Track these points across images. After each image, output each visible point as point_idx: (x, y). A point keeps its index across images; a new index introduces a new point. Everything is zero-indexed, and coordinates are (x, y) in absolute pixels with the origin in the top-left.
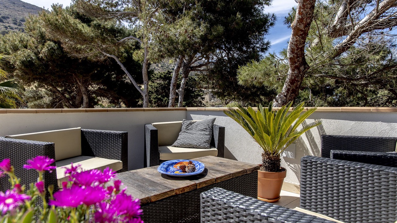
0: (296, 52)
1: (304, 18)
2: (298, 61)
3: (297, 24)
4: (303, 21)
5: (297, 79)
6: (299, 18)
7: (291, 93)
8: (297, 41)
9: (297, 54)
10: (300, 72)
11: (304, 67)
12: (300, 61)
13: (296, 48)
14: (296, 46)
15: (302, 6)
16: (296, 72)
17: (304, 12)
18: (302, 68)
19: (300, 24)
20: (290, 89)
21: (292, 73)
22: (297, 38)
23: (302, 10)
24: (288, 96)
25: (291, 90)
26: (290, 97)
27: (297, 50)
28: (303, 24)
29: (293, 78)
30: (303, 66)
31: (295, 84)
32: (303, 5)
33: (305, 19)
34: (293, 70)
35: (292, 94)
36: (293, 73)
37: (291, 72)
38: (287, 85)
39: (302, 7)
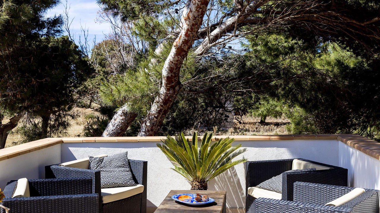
0: (174, 71)
1: (189, 41)
2: (175, 80)
3: (182, 45)
4: (188, 43)
5: (170, 99)
6: (185, 40)
7: (163, 114)
8: (177, 61)
9: (175, 73)
10: (174, 92)
11: (179, 87)
12: (176, 81)
13: (175, 67)
14: (176, 66)
15: (190, 29)
16: (171, 92)
17: (191, 35)
18: (177, 88)
19: (184, 45)
20: (162, 109)
21: (167, 93)
22: (178, 58)
23: (189, 33)
24: (159, 118)
25: (163, 111)
26: (160, 118)
27: (176, 69)
28: (188, 45)
29: (167, 98)
30: (178, 86)
31: (167, 105)
32: (191, 29)
33: (190, 41)
34: (168, 90)
35: (163, 116)
36: (168, 92)
37: (165, 91)
38: (159, 105)
39: (190, 30)
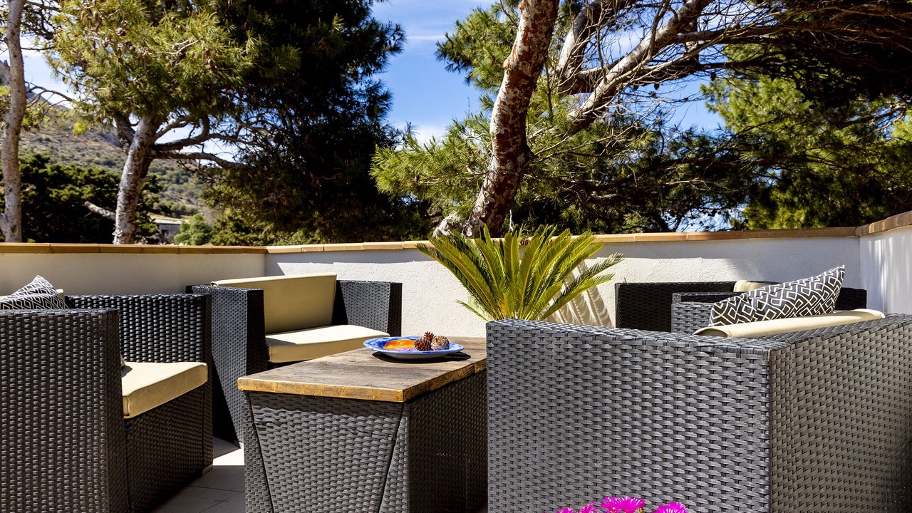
0: (510, 122)
1: (533, 53)
2: (515, 142)
3: (518, 63)
4: (530, 58)
5: (509, 182)
6: (523, 51)
7: (496, 213)
8: (514, 99)
9: (512, 126)
10: (516, 167)
11: (525, 156)
12: (518, 143)
13: (511, 114)
14: (513, 111)
15: (530, 26)
16: (509, 166)
17: (534, 39)
18: (521, 159)
19: (524, 64)
20: (494, 203)
21: (501, 169)
22: (515, 93)
23: (530, 35)
24: (489, 220)
25: (496, 206)
26: (493, 221)
27: (514, 118)
28: (531, 63)
29: (502, 179)
30: (523, 155)
31: (505, 194)
32: (534, 25)
33: (535, 55)
34: (502, 162)
35: (497, 216)
36: (503, 168)
37: (497, 166)
38: (488, 194)
39: (531, 29)
